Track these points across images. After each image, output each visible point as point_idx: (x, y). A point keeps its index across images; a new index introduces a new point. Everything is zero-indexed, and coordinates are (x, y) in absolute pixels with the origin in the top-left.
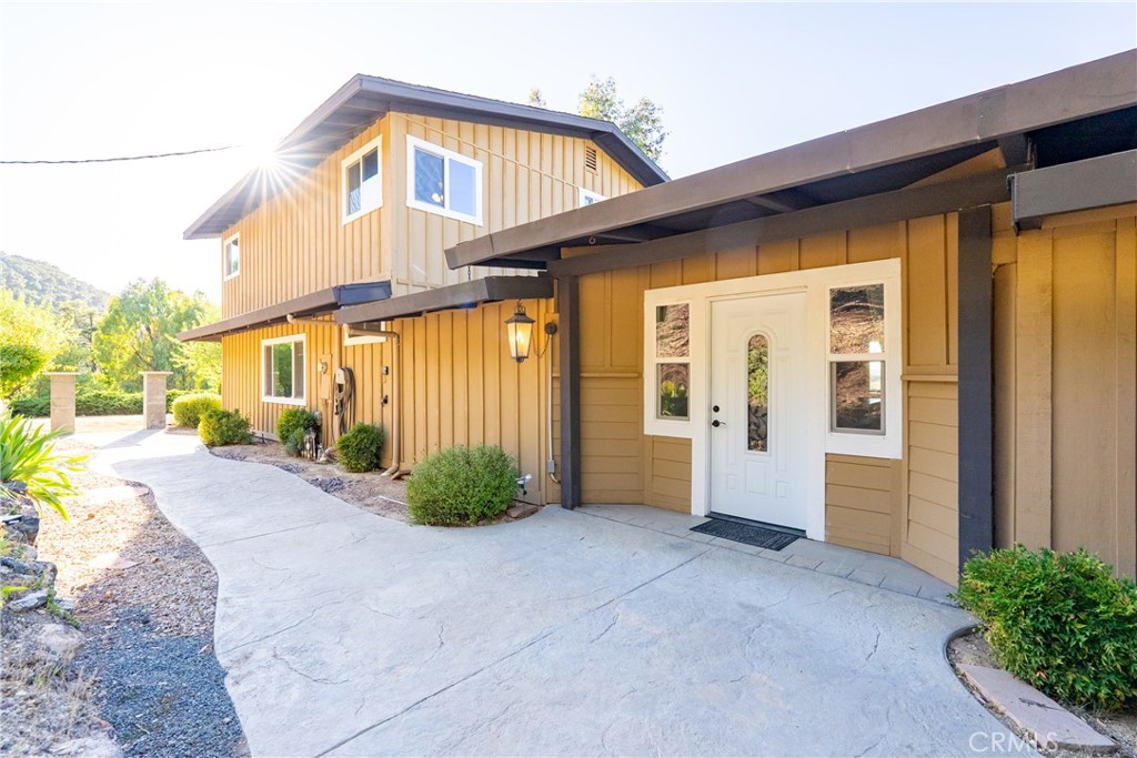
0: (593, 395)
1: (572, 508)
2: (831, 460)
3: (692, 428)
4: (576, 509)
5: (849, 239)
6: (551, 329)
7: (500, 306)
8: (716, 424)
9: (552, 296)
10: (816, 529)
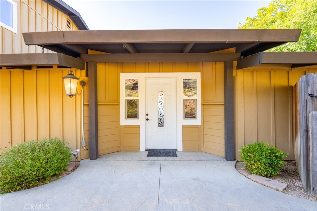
0: (102, 111)
1: (96, 159)
2: (184, 127)
3: (139, 122)
4: (97, 159)
5: (189, 65)
6: (83, 83)
7: (49, 70)
8: (147, 120)
9: (84, 69)
10: (180, 148)
